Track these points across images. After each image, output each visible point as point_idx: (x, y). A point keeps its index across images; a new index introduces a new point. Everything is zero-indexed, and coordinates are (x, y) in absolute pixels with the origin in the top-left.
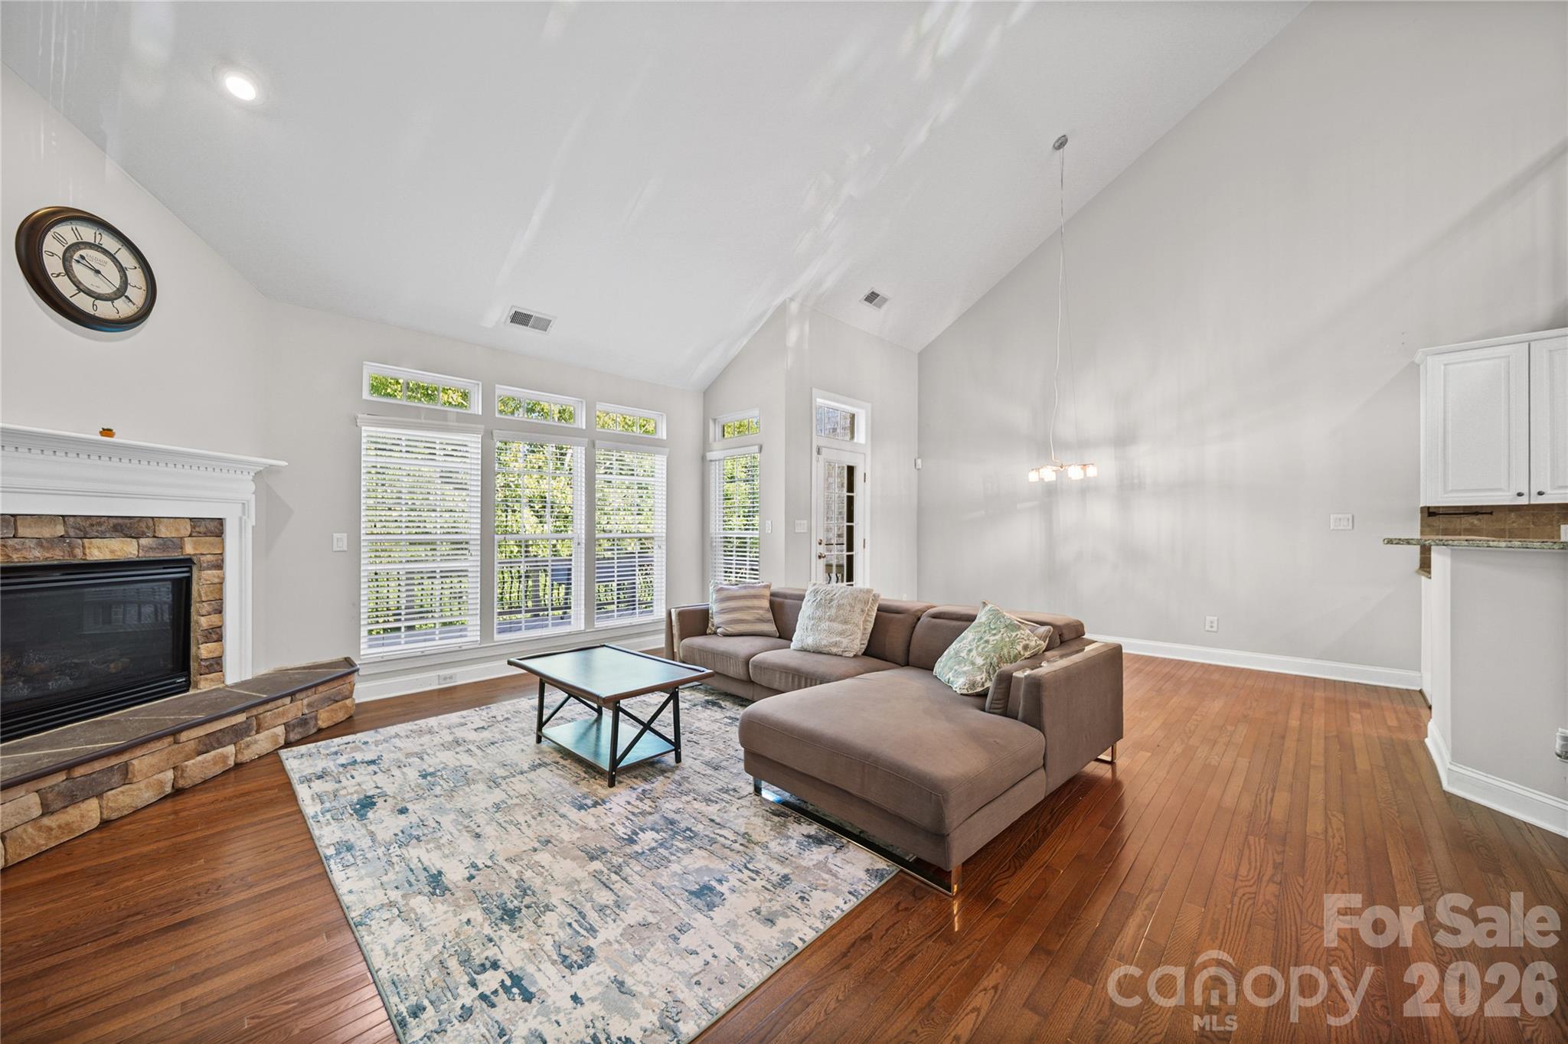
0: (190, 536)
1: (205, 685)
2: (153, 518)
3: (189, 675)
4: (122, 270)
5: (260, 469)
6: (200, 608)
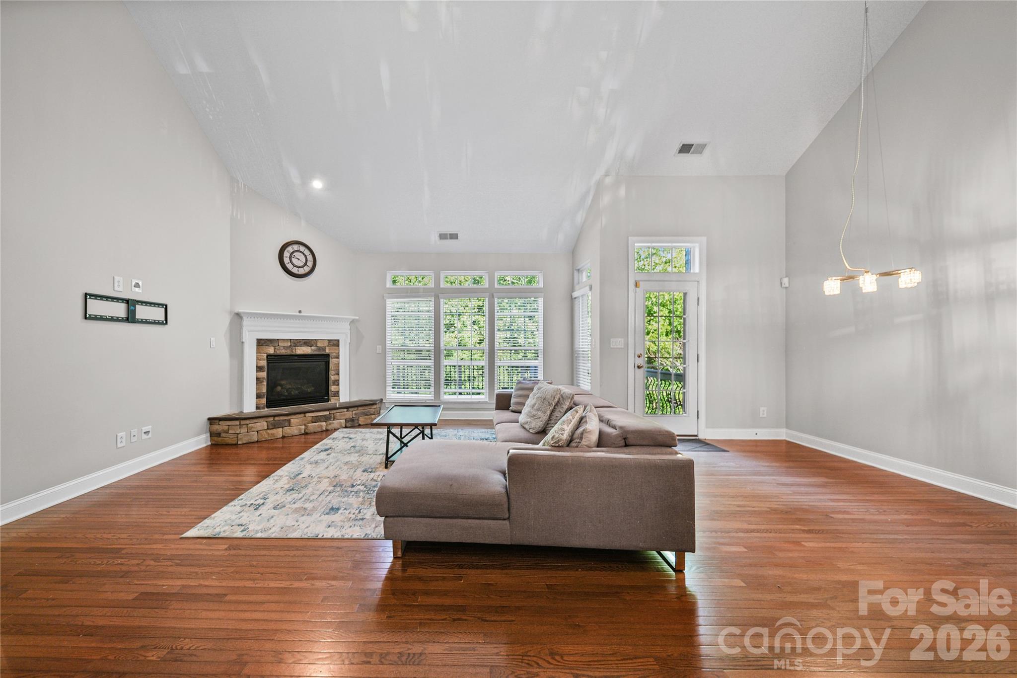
0: (328, 346)
1: (333, 401)
2: (316, 340)
3: (329, 397)
4: (306, 256)
5: (351, 320)
6: (332, 372)
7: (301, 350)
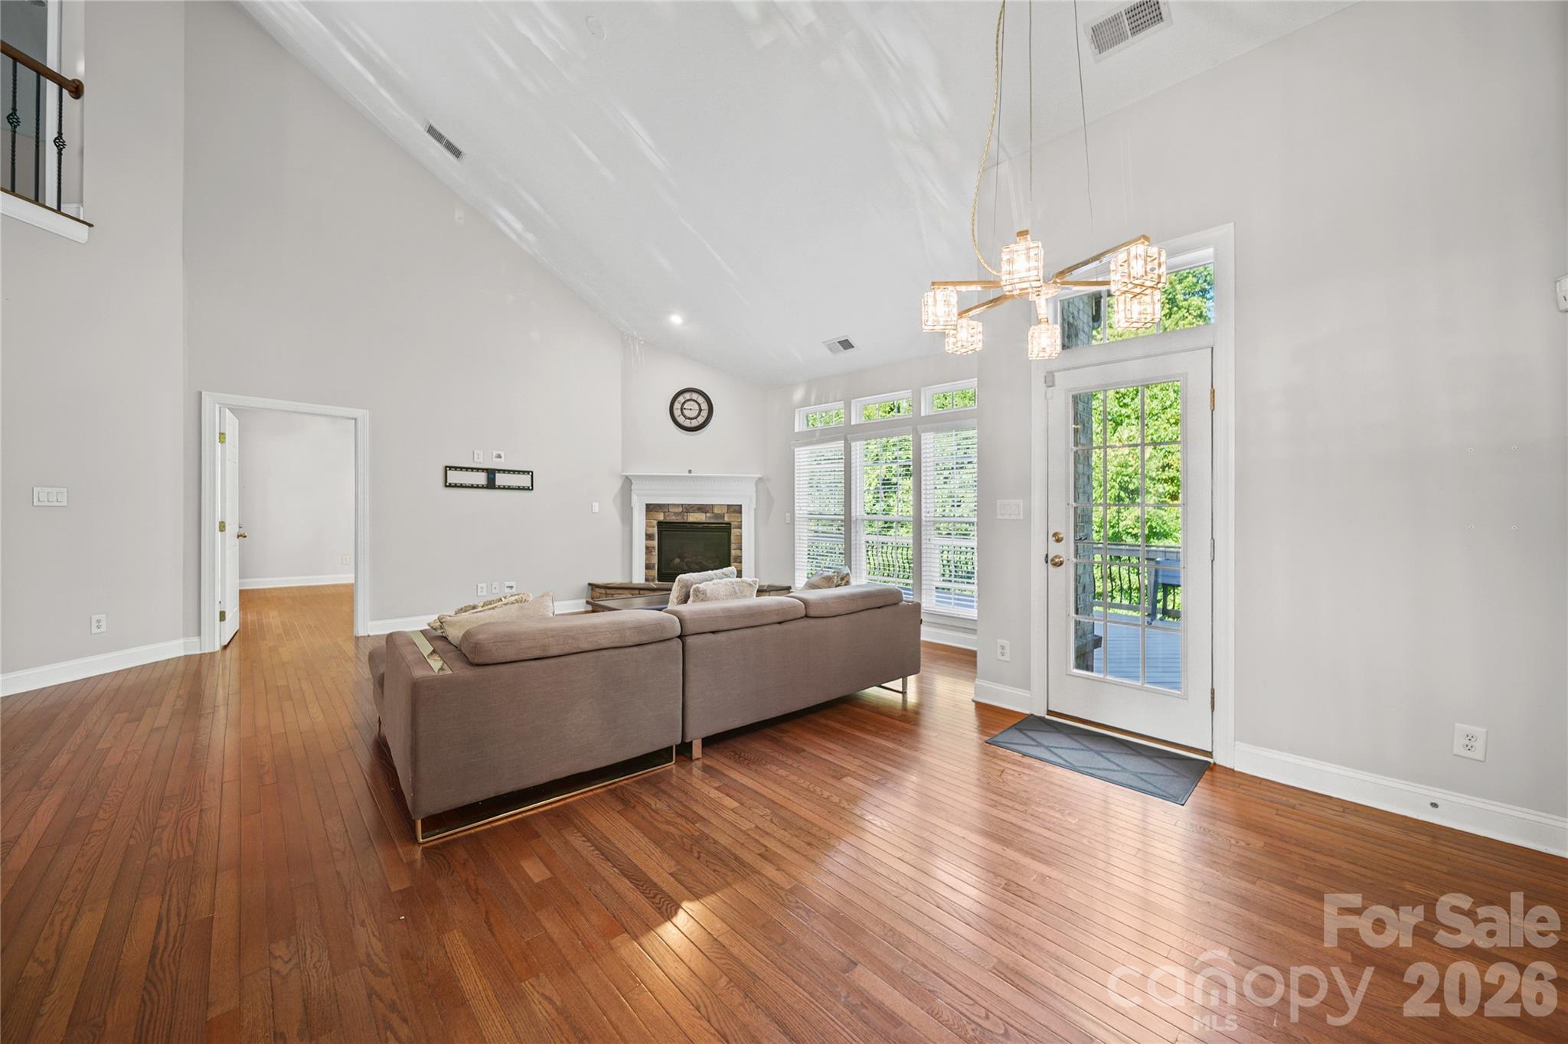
0: (727, 513)
2: (712, 505)
4: (700, 405)
5: (756, 479)
6: (733, 546)
7: (693, 517)
